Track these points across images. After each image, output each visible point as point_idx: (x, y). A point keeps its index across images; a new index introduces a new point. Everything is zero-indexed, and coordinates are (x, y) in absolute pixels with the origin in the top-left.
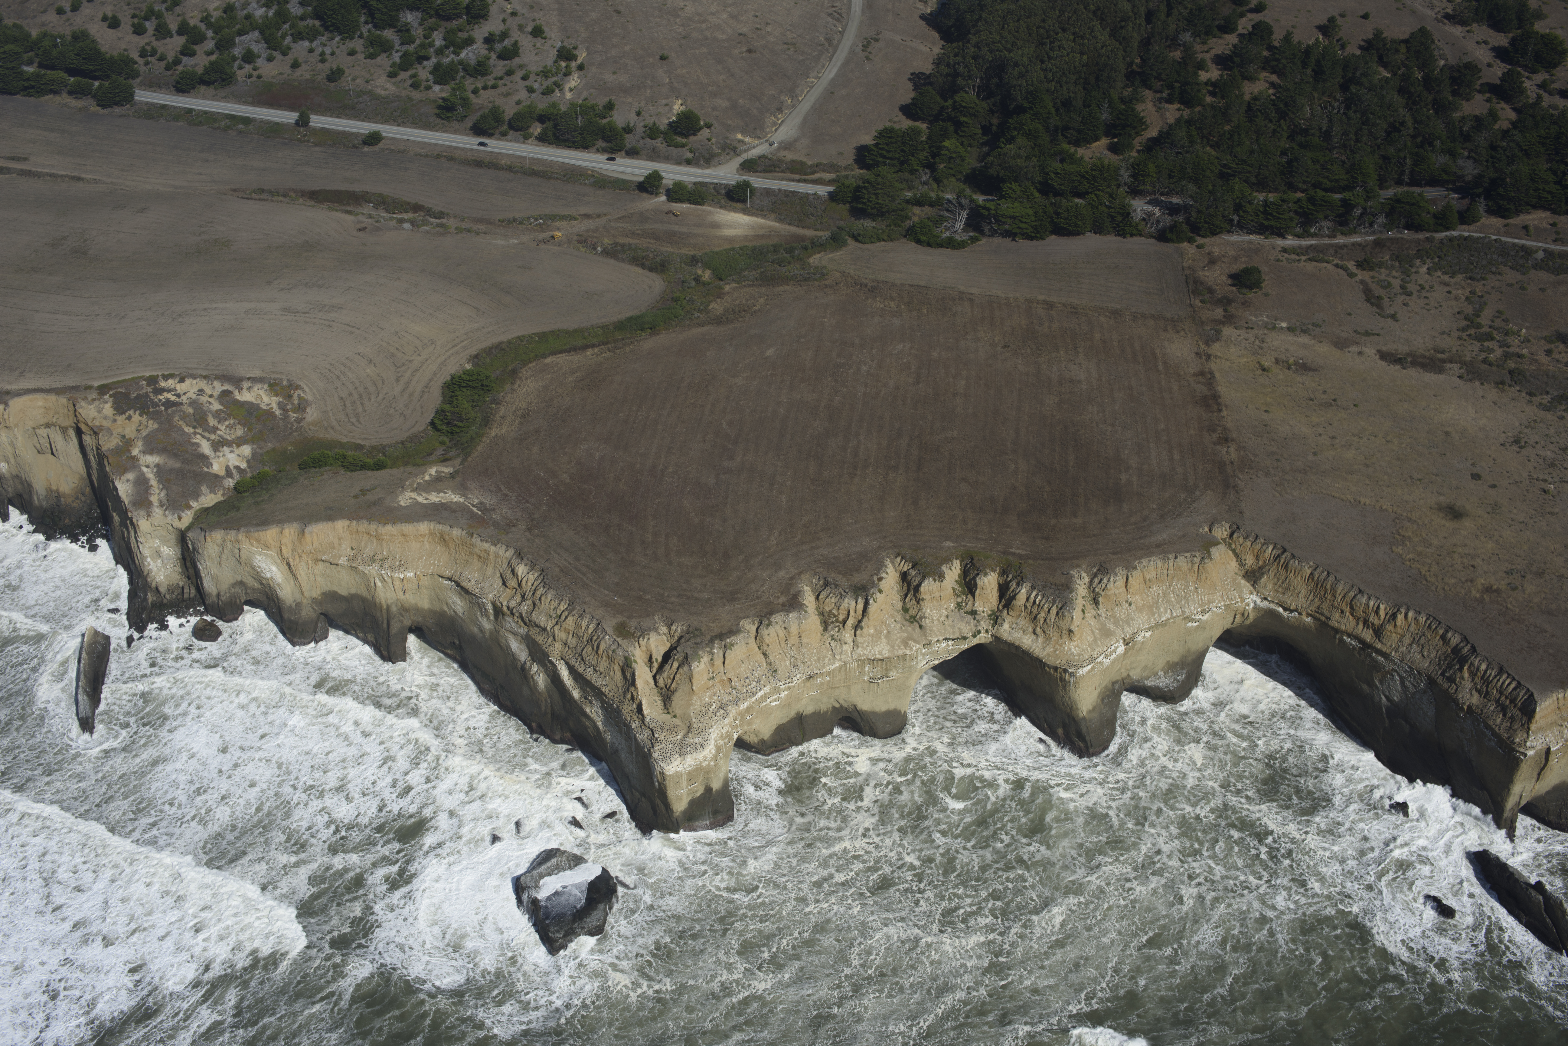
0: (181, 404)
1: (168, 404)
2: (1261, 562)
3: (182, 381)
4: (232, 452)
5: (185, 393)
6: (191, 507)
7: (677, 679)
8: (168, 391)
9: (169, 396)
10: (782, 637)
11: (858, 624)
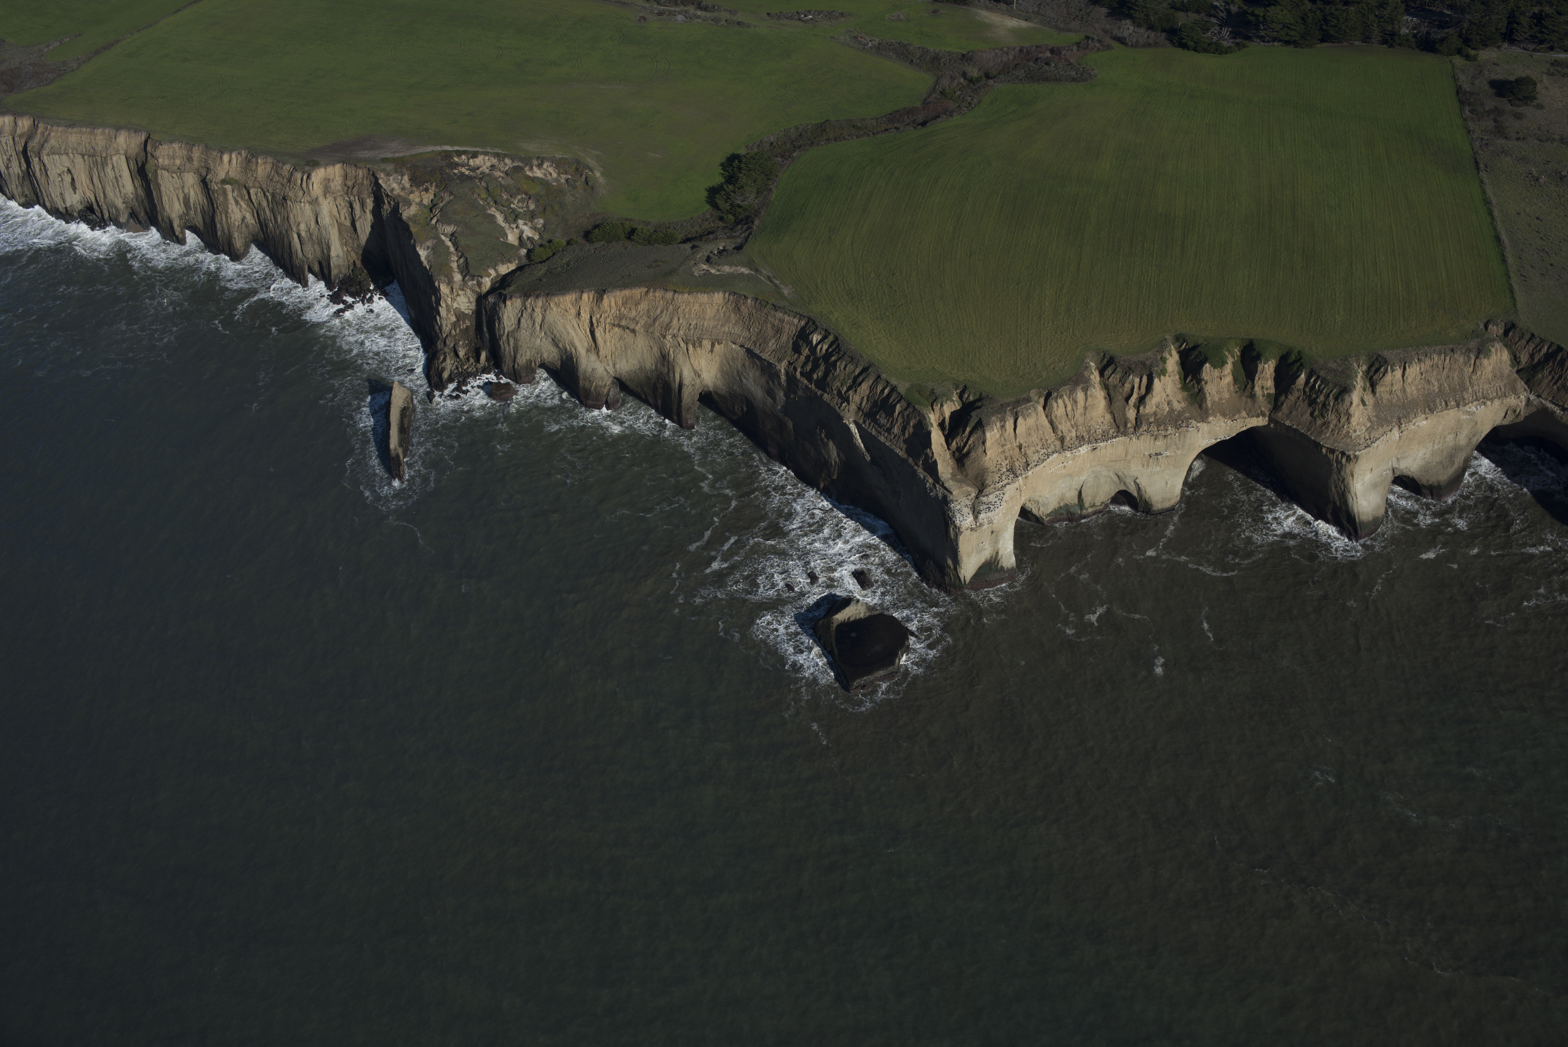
0: (475, 178)
1: (462, 177)
2: (1536, 360)
3: (475, 155)
4: (525, 224)
5: (478, 168)
6: (489, 275)
7: (970, 442)
8: (463, 166)
9: (463, 170)
10: (1069, 408)
11: (1142, 400)
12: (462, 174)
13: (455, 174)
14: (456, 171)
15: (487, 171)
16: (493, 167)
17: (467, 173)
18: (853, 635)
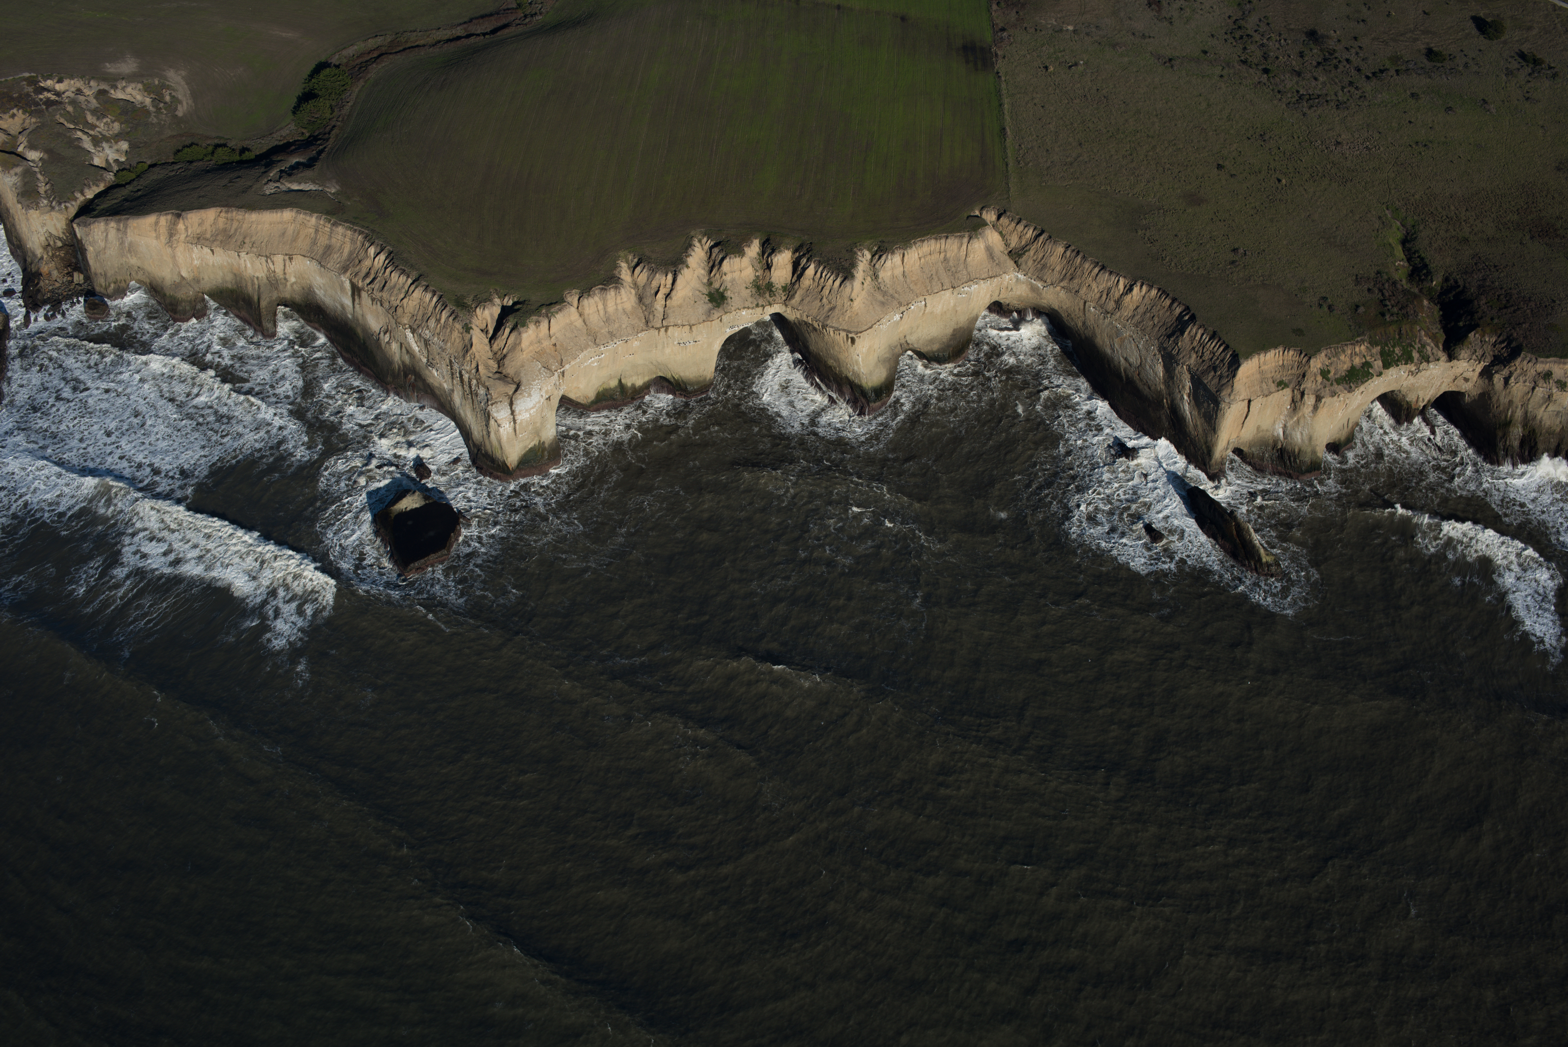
0: (61, 103)
1: (49, 103)
2: (1023, 243)
3: (60, 81)
4: (111, 147)
5: (64, 93)
6: (76, 199)
7: (509, 342)
8: (48, 90)
9: (49, 95)
10: (601, 307)
11: (668, 296)
12: (48, 99)
13: (41, 100)
14: (41, 97)
15: (72, 95)
16: (79, 92)
17: (53, 97)
18: (410, 523)
